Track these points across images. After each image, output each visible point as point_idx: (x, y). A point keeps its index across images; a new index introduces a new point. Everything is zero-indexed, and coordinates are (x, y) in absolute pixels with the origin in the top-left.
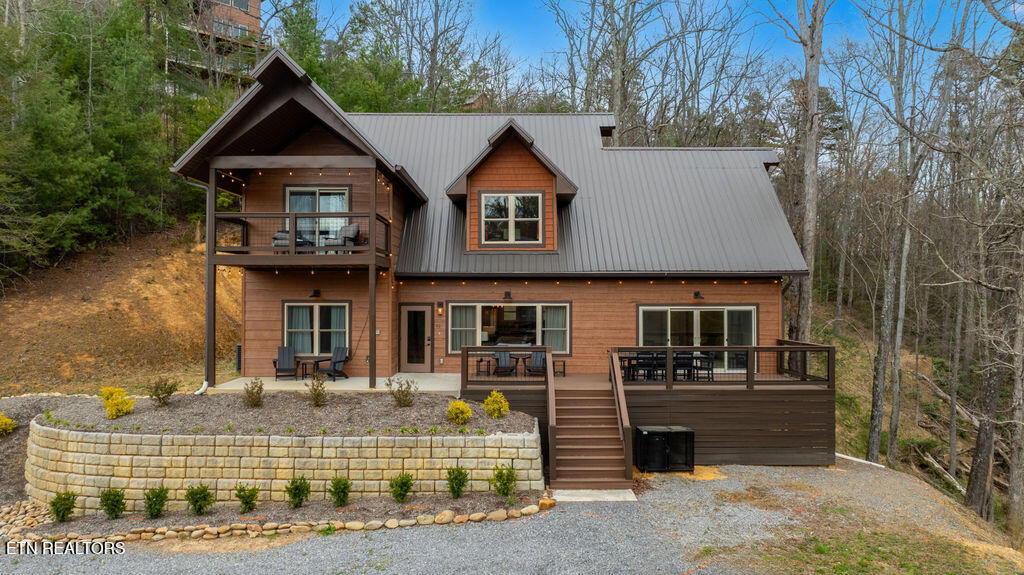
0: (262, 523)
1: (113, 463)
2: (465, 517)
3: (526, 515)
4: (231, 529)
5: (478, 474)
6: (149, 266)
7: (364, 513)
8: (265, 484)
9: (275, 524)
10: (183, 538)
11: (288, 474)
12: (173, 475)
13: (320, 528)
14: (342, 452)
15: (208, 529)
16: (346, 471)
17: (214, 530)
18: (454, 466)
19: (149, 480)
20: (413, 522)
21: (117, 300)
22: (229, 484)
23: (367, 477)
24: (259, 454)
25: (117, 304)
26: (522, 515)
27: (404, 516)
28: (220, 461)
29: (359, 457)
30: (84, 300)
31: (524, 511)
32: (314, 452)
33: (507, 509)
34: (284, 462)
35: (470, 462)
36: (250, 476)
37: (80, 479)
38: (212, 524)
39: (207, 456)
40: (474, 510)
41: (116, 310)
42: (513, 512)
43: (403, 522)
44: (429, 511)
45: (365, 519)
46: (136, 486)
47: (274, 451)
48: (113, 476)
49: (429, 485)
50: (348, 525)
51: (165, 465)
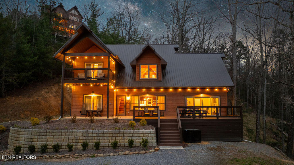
0: (74, 154)
1: (33, 138)
2: (132, 153)
3: (151, 152)
4: (65, 156)
5: (137, 141)
6: (47, 88)
7: (104, 152)
8: (75, 144)
9: (78, 155)
10: (51, 158)
11: (82, 141)
12: (50, 141)
13: (91, 155)
14: (98, 135)
15: (58, 156)
16: (99, 140)
17: (60, 156)
18: (130, 139)
19: (43, 143)
20: (118, 154)
21: (38, 97)
22: (65, 144)
23: (105, 142)
24: (74, 135)
25: (38, 98)
26: (150, 152)
27: (115, 152)
28: (63, 137)
29: (103, 136)
30: (28, 97)
31: (150, 151)
32: (90, 135)
33: (145, 151)
34: (81, 138)
35: (135, 138)
36: (72, 142)
37: (23, 143)
38: (60, 155)
39: (59, 136)
40: (135, 151)
41: (37, 100)
42: (147, 151)
43: (115, 154)
44: (122, 151)
45: (104, 153)
46: (39, 144)
47: (79, 134)
48: (32, 141)
49: (123, 145)
50: (99, 155)
51: (47, 138)
